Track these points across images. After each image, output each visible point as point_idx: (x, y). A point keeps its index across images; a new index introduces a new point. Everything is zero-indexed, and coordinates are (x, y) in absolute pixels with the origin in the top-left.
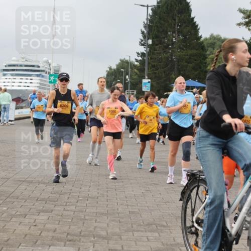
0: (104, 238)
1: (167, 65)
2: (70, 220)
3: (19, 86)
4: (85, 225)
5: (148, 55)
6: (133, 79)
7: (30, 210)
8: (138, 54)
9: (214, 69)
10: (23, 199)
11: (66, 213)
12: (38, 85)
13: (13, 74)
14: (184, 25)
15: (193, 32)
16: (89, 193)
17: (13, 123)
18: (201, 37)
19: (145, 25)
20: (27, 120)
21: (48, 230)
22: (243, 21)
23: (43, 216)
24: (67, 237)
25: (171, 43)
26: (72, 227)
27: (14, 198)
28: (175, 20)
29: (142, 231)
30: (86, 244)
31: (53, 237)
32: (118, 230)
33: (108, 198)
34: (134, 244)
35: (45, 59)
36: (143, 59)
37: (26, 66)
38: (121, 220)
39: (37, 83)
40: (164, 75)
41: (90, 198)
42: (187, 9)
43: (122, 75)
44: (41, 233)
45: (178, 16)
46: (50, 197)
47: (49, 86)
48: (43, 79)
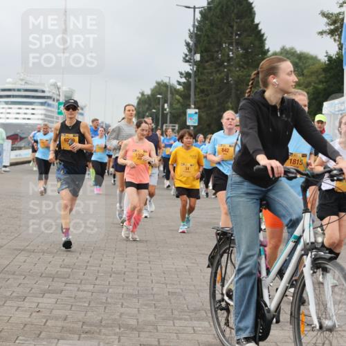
0: (133, 329)
1: (220, 90)
2: (86, 305)
3: (16, 118)
4: (107, 311)
5: (195, 76)
6: (174, 109)
7: (31, 290)
8: (181, 74)
9: (249, 96)
10: (21, 275)
11: (80, 294)
12: (42, 117)
13: (8, 102)
14: (245, 34)
15: (257, 43)
16: (113, 266)
17: (7, 169)
18: (268, 51)
19: (191, 33)
20: (26, 165)
21: (56, 318)
22: (327, 28)
23: (50, 298)
24: (82, 327)
25: (226, 58)
26: (90, 314)
27: (9, 274)
28: (232, 27)
29: (185, 320)
30: (109, 337)
31: (63, 327)
32: (152, 318)
33: (139, 274)
34: (175, 338)
35: (52, 81)
36: (188, 80)
37: (26, 90)
38: (158, 304)
39: (41, 114)
40: (216, 104)
41: (115, 273)
42: (249, 11)
43: (159, 103)
44: (47, 321)
45: (236, 22)
46: (59, 273)
47: (57, 118)
48: (49, 108)
